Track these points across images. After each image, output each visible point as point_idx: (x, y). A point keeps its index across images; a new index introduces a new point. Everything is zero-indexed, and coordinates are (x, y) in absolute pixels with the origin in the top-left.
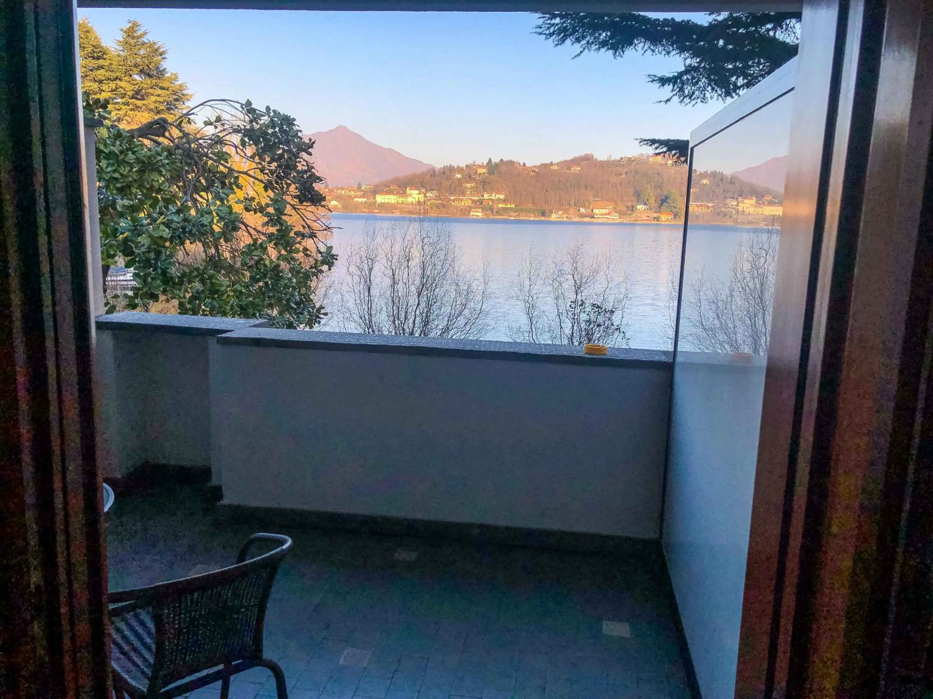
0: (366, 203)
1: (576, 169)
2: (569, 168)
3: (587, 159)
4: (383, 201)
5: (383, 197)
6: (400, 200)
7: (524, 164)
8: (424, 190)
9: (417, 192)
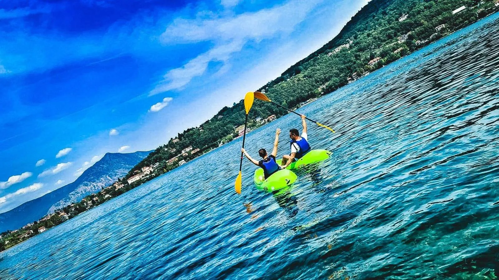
6: (141, 176)
8: (152, 165)
9: (148, 168)
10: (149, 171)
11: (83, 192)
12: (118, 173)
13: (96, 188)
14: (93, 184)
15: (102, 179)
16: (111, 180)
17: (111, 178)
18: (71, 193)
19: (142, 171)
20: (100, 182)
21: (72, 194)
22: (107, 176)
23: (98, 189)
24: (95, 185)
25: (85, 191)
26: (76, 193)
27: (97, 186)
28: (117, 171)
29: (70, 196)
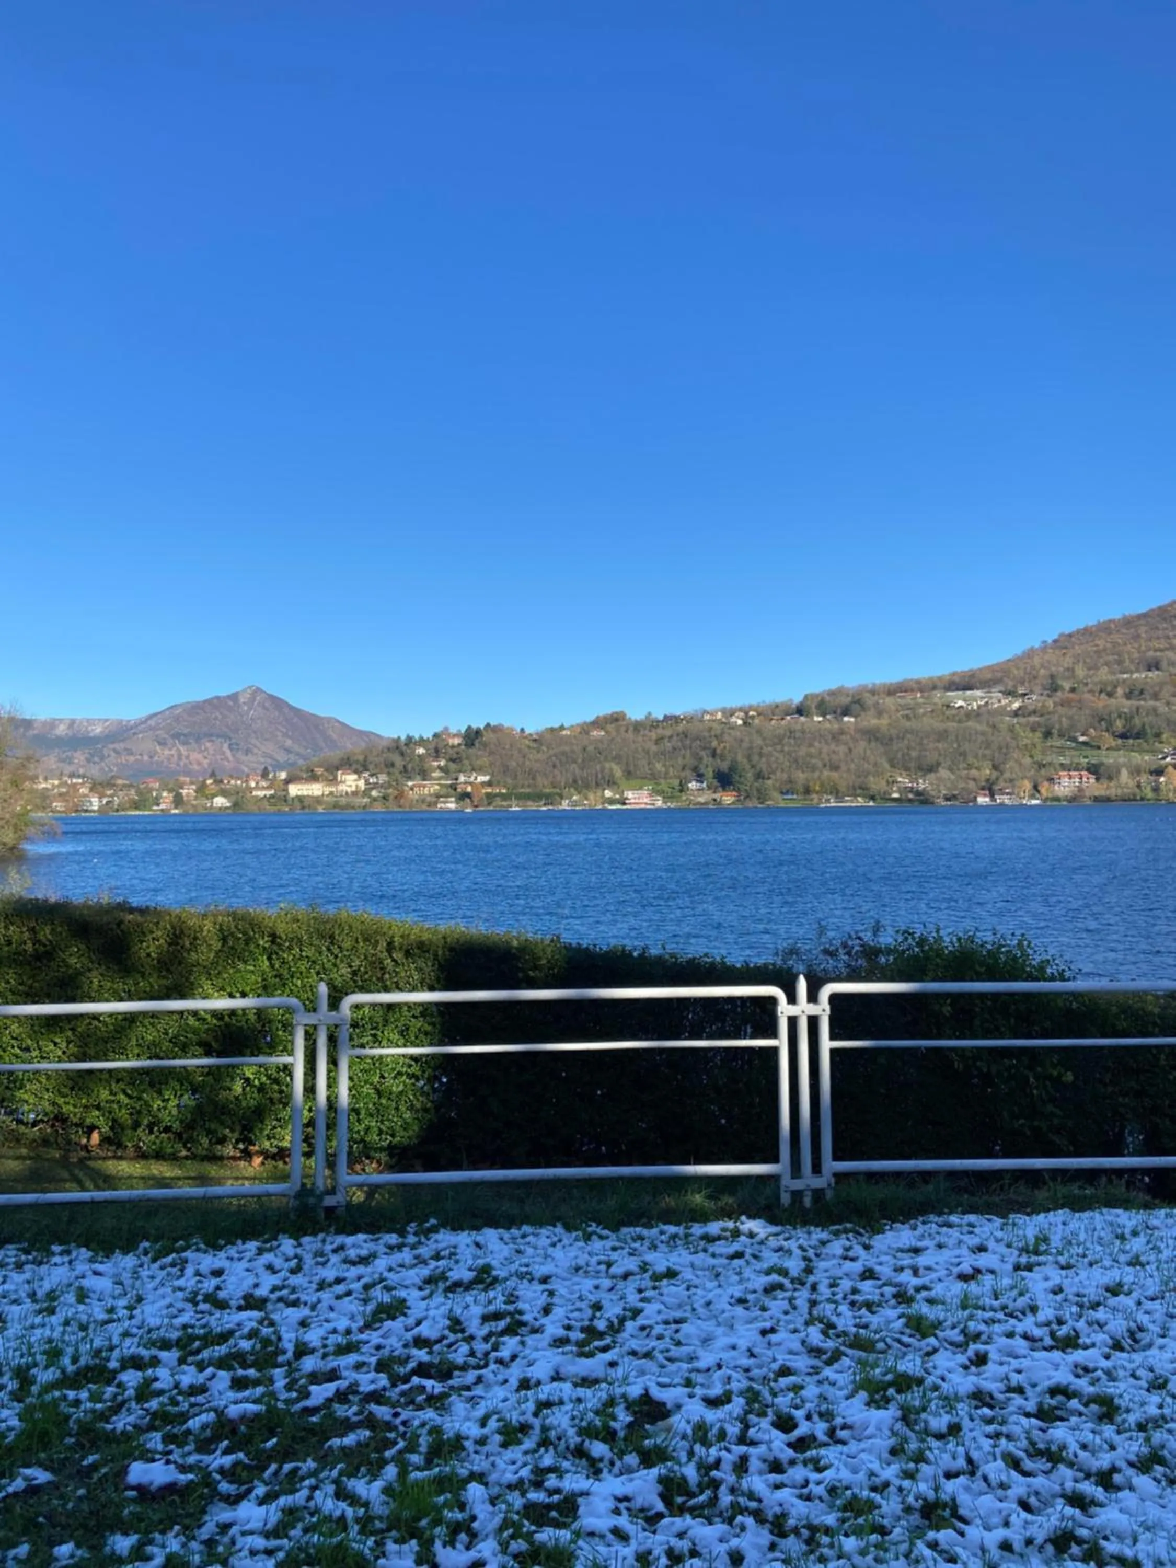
0: (272, 796)
1: (596, 733)
2: (587, 733)
3: (616, 718)
4: (300, 793)
5: (299, 786)
6: (328, 790)
7: (522, 730)
8: (366, 775)
9: (355, 777)
10: (354, 784)
11: (146, 758)
12: (255, 751)
13: (182, 764)
14: (181, 748)
15: (208, 745)
16: (231, 758)
17: (234, 756)
18: (111, 746)
19: (335, 778)
20: (201, 751)
21: (115, 750)
22: (226, 746)
23: (185, 765)
24: (184, 753)
25: (151, 757)
26: (126, 749)
27: (188, 757)
28: (258, 744)
29: (105, 752)
